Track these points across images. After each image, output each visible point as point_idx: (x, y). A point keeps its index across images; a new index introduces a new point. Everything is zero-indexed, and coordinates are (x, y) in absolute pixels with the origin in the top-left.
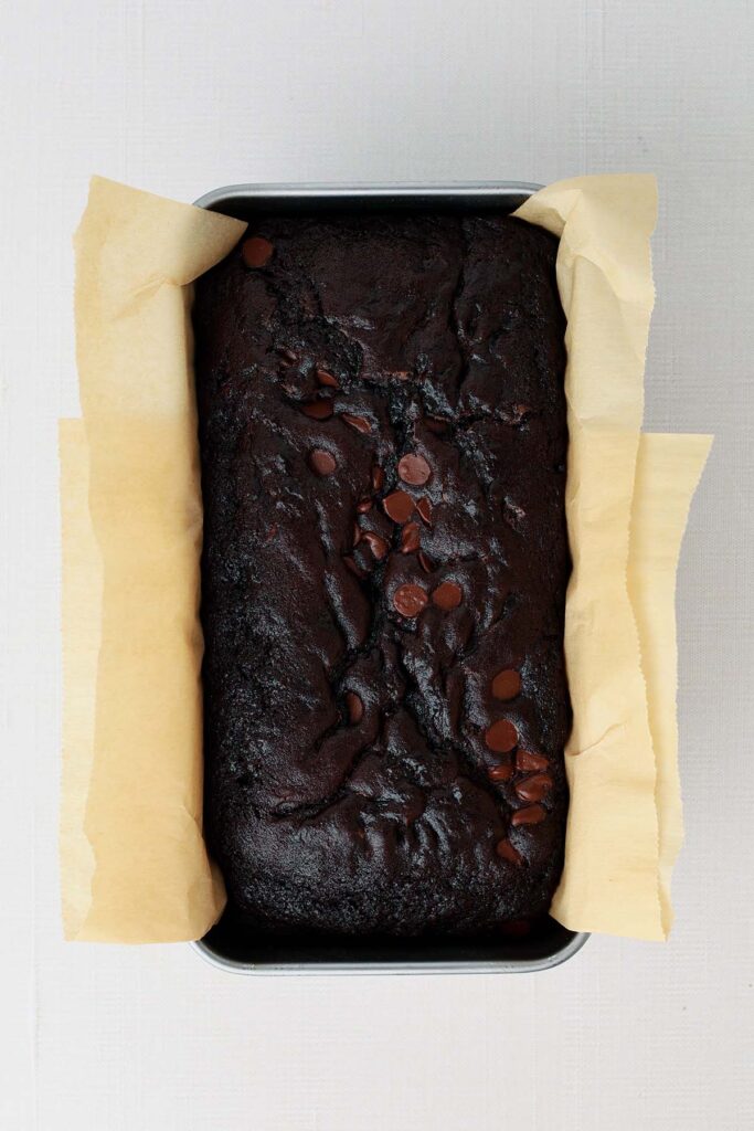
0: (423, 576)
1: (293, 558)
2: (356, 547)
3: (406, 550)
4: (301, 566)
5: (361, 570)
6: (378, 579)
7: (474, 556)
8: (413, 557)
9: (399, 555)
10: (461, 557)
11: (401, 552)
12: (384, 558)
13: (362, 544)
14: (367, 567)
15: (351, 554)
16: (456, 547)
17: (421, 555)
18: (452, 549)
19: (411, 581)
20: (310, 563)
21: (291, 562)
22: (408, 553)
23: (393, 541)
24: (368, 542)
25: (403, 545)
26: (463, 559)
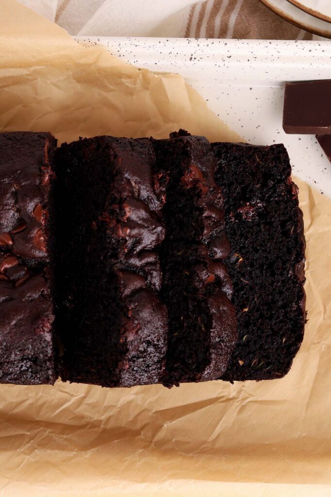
0: (28, 230)
1: (14, 322)
2: (9, 278)
3: (11, 243)
4: (19, 318)
5: (25, 275)
6: (33, 263)
7: (15, 195)
8: (16, 237)
9: (14, 247)
10: (15, 204)
11: (12, 245)
12: (18, 258)
13: (7, 274)
14: (23, 270)
15: (14, 281)
16: (8, 207)
17: (14, 232)
18: (9, 209)
19: (31, 239)
20: (17, 311)
21: (15, 325)
22: (13, 240)
23: (5, 252)
24: (6, 270)
25: (8, 245)
26: (16, 202)
